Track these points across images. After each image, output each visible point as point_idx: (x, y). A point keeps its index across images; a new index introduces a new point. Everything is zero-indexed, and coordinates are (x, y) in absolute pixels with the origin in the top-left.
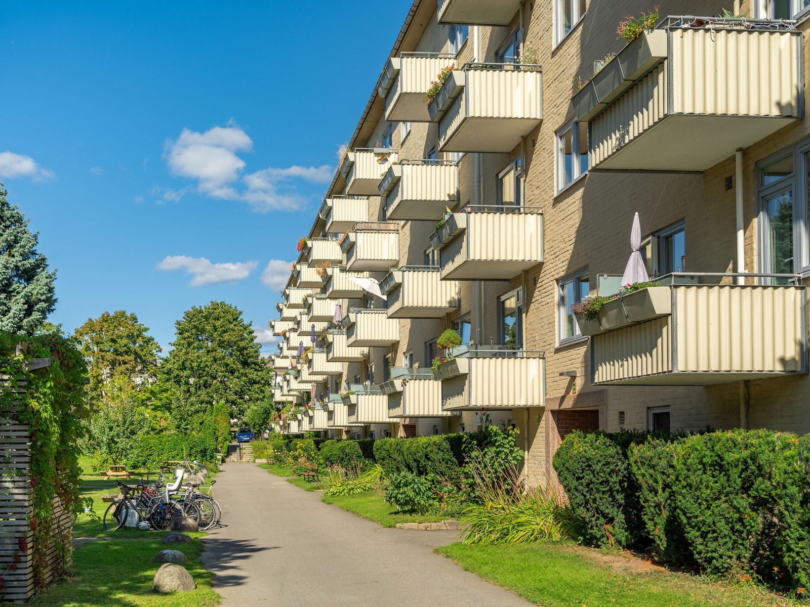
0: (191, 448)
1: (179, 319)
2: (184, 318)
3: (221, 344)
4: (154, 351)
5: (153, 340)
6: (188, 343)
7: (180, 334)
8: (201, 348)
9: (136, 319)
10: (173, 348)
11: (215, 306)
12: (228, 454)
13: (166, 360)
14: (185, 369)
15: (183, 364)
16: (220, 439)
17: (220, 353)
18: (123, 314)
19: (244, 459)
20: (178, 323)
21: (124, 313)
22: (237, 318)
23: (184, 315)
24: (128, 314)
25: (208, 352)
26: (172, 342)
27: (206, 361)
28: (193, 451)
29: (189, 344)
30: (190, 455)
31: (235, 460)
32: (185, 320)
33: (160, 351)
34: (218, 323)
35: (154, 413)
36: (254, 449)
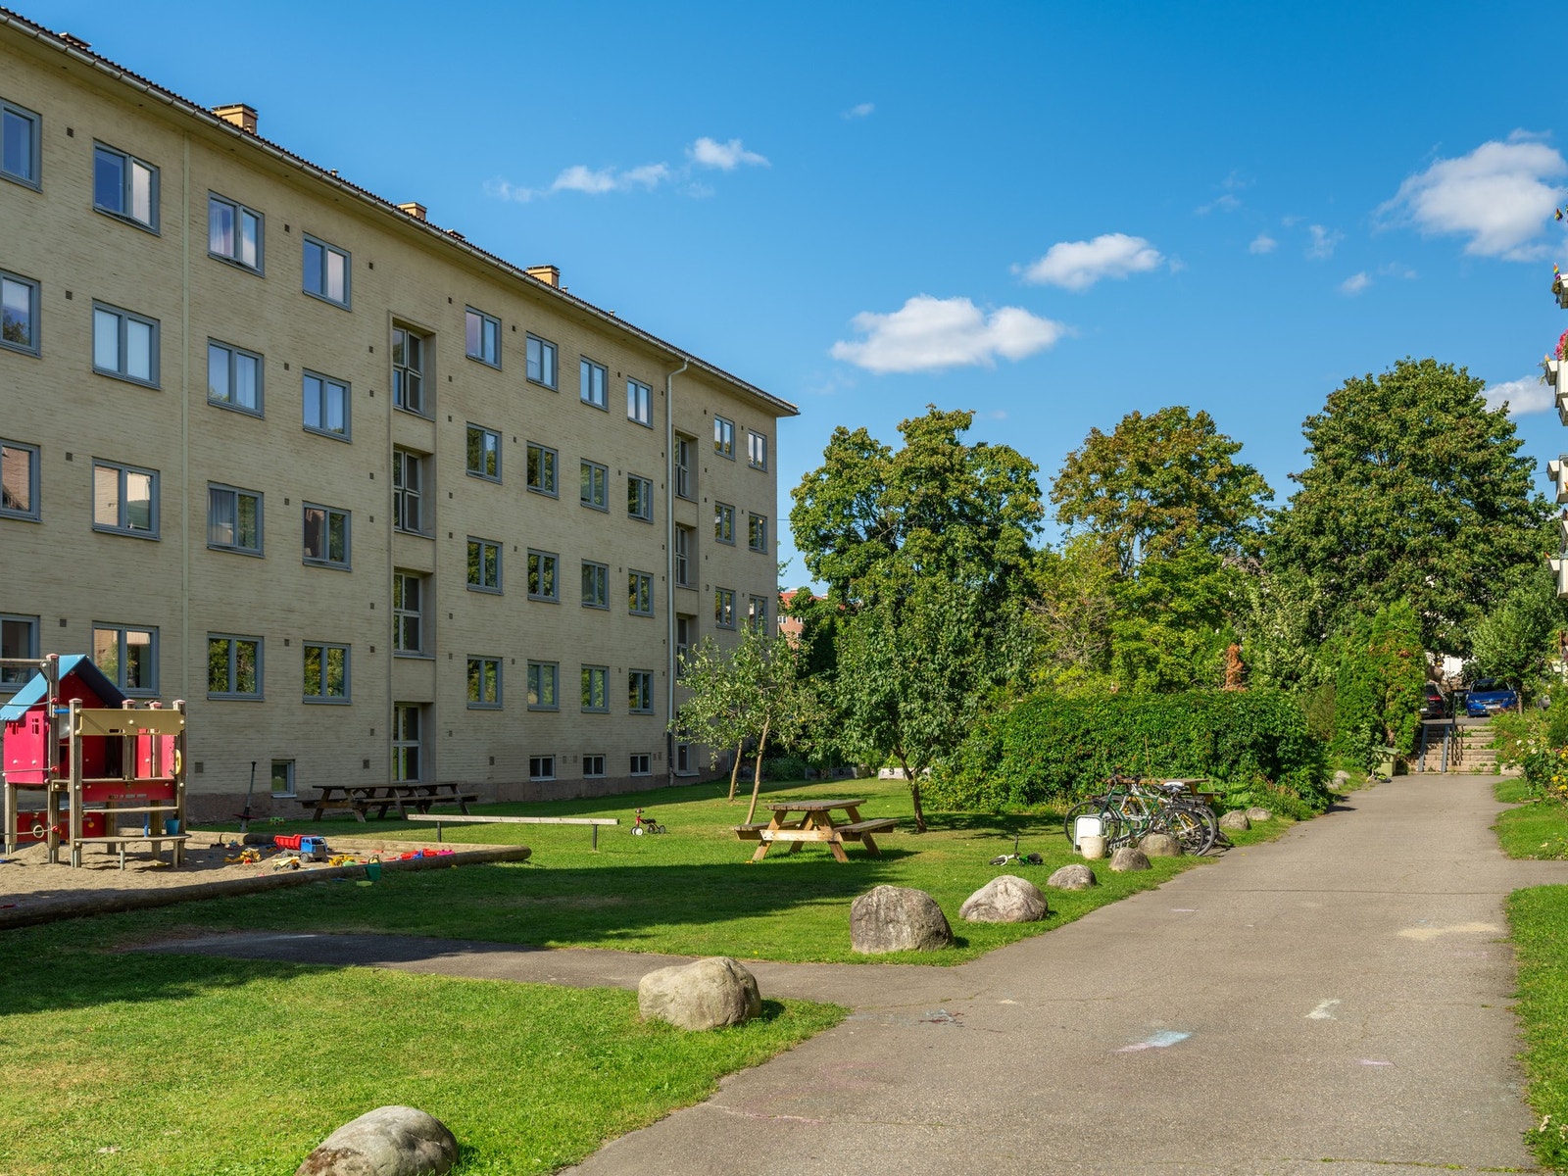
0: (1217, 734)
1: (1314, 414)
2: (1326, 409)
3: (1418, 466)
4: (1255, 497)
5: (1253, 472)
6: (1335, 470)
7: (1317, 449)
8: (1367, 480)
9: (1211, 424)
10: (1300, 487)
11: (1407, 371)
12: (1418, 748)
13: (1282, 518)
14: (1322, 532)
15: (1319, 522)
16: (1392, 707)
17: (1414, 486)
18: (1180, 414)
19: (1466, 765)
20: (1311, 423)
21: (1183, 411)
22: (1468, 398)
23: (1325, 402)
24: (1192, 415)
25: (1384, 487)
26: (1297, 472)
27: (1375, 511)
28: (1226, 744)
29: (1338, 474)
30: (1216, 758)
31: (1438, 766)
32: (1328, 415)
33: (1270, 497)
34: (1412, 415)
35: (1173, 636)
36: (1497, 735)
